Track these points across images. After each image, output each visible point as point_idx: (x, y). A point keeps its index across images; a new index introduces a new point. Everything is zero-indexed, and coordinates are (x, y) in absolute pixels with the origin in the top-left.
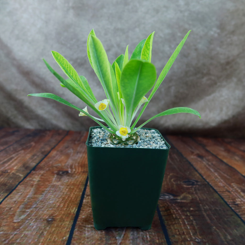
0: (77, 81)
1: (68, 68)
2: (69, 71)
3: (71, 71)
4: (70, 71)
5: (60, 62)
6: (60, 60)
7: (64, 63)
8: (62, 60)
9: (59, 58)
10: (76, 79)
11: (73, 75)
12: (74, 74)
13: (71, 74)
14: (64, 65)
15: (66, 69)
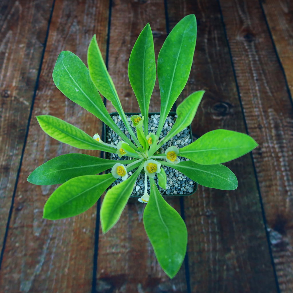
0: (84, 137)
1: (67, 127)
2: (70, 131)
3: (73, 129)
4: (71, 129)
5: (55, 125)
6: (53, 122)
7: (60, 124)
8: (56, 121)
9: (51, 121)
10: (82, 135)
11: (76, 133)
12: (77, 131)
13: (74, 133)
14: (61, 127)
15: (65, 130)
